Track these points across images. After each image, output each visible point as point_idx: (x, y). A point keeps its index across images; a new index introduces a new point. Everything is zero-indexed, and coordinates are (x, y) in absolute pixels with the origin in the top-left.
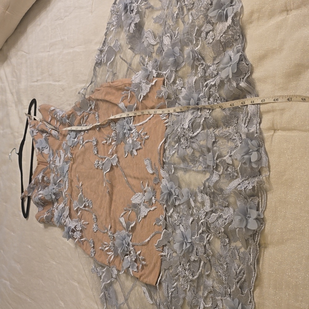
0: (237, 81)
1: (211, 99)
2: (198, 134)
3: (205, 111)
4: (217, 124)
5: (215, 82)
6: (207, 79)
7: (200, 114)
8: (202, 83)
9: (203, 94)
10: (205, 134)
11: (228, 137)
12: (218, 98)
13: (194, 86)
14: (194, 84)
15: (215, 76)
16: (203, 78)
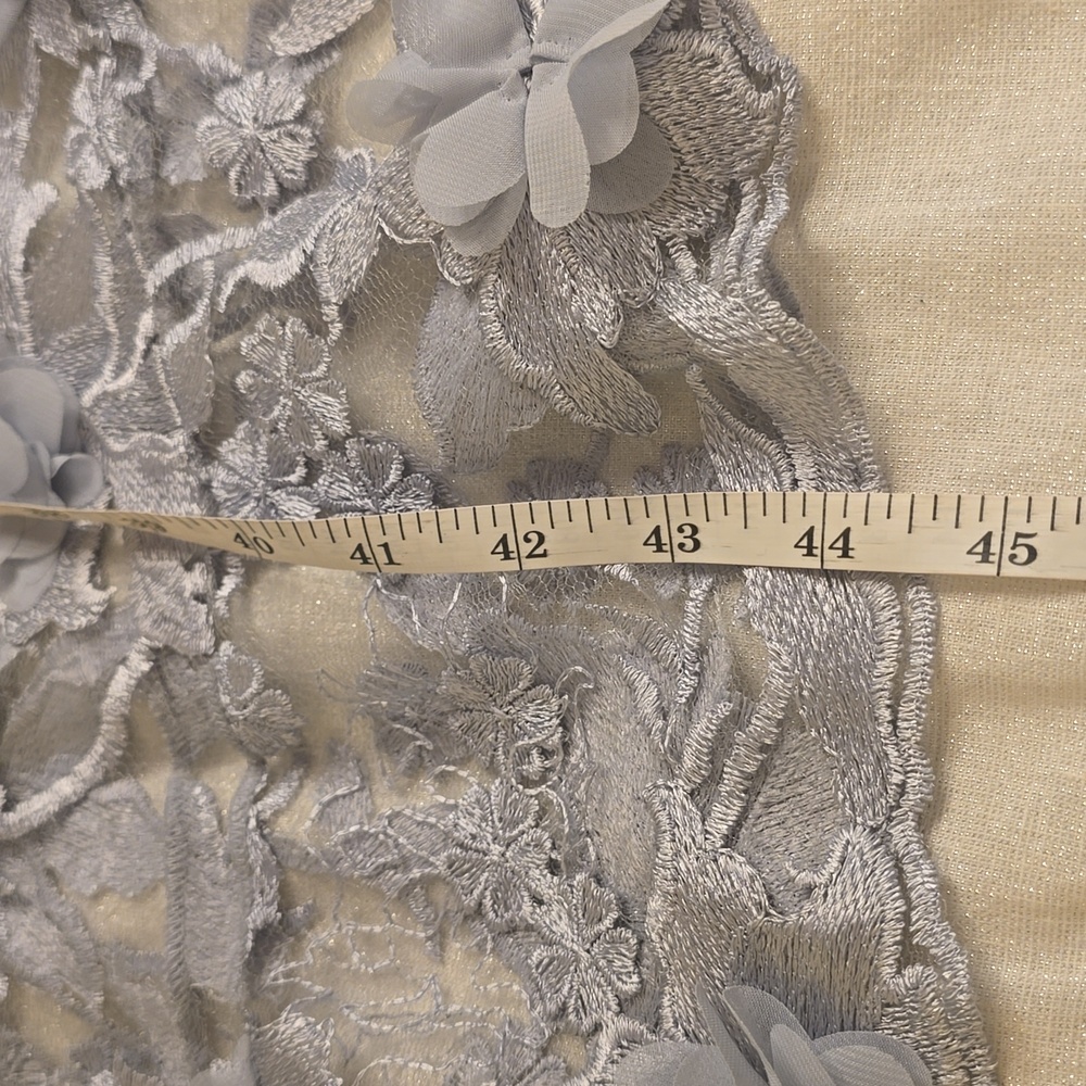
0: (623, 266)
1: (239, 453)
2: (67, 811)
3: (157, 576)
4: (297, 732)
5: (310, 258)
6: (179, 221)
7: (95, 597)
8: (121, 255)
9: (129, 377)
10: (155, 830)
11: (440, 894)
12: (335, 444)
13: (18, 280)
14: (18, 260)
15: (286, 194)
16: (139, 207)
